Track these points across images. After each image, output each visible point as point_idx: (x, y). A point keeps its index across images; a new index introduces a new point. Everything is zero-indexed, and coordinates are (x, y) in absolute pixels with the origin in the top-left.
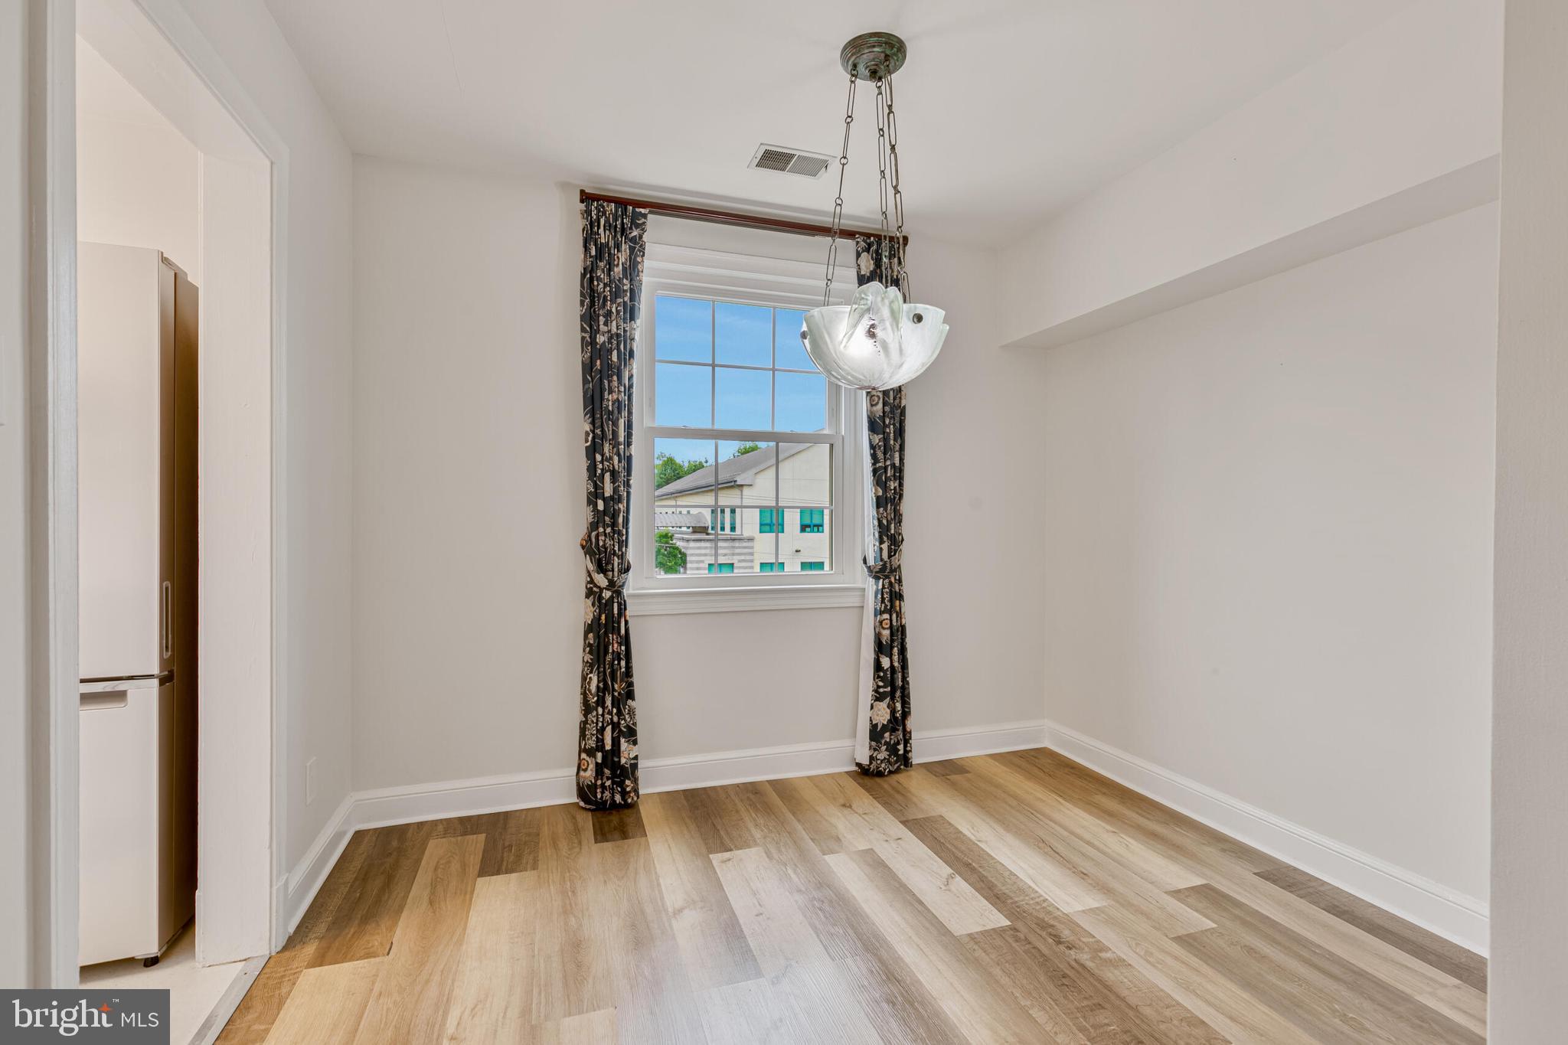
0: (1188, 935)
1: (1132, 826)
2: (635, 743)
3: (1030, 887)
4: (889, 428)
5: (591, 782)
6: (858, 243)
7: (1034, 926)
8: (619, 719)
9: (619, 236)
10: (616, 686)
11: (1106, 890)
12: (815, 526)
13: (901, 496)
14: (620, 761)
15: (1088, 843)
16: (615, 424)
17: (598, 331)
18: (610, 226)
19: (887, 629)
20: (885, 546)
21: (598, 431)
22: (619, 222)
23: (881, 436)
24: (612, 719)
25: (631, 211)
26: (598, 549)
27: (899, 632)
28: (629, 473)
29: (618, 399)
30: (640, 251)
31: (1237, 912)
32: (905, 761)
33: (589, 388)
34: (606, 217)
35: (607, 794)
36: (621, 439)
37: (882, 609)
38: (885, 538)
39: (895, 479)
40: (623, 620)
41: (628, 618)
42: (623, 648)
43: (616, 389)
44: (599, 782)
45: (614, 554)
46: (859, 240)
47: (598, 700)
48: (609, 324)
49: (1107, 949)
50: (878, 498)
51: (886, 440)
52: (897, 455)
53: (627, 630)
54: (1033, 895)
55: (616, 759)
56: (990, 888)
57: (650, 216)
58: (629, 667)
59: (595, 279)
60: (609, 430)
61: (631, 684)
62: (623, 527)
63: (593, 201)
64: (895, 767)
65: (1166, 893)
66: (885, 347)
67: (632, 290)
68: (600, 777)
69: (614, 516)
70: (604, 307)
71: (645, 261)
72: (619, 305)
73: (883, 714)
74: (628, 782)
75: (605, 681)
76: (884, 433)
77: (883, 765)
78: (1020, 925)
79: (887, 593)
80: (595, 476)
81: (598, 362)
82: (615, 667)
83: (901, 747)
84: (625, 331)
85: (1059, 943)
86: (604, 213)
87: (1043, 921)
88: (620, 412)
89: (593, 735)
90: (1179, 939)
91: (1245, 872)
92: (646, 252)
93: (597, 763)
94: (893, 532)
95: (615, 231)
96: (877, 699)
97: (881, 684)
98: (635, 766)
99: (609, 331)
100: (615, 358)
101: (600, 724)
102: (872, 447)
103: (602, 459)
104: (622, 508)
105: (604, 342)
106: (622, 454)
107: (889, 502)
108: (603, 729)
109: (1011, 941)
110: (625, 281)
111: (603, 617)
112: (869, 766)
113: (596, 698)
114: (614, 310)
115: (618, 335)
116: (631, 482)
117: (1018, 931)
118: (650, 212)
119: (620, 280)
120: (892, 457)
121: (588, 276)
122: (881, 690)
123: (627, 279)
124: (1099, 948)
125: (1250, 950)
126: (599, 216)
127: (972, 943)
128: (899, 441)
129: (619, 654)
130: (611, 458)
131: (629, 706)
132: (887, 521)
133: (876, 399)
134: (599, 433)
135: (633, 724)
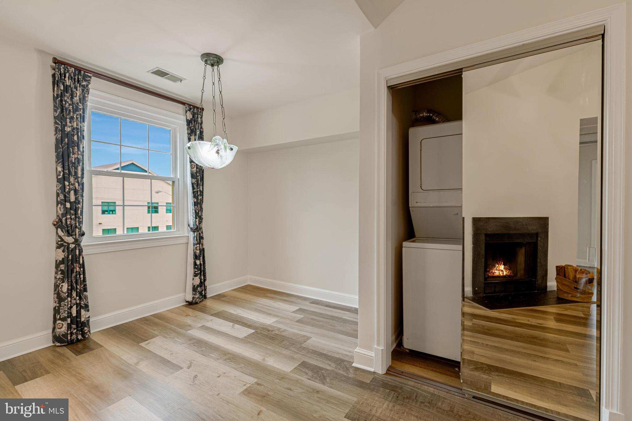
0: (299, 320)
1: (279, 300)
2: (88, 311)
3: (257, 321)
4: (199, 177)
5: (65, 332)
6: (186, 107)
7: (261, 329)
8: (80, 301)
9: (76, 83)
10: (78, 287)
11: (277, 316)
12: (110, 211)
13: (203, 201)
14: (81, 320)
15: (269, 306)
16: (76, 168)
17: (66, 125)
18: (72, 78)
19: (199, 250)
20: (197, 220)
21: (67, 171)
22: (76, 77)
23: (196, 180)
24: (76, 302)
25: (83, 74)
26: (67, 226)
27: (202, 251)
28: (83, 192)
29: (77, 157)
30: (87, 92)
31: (307, 312)
32: (205, 297)
33: (61, 151)
34: (69, 73)
35: (74, 336)
36: (80, 175)
37: (197, 243)
38: (197, 217)
39: (201, 196)
40: (81, 257)
41: (83, 256)
42: (82, 269)
43: (77, 153)
44: (69, 332)
45: (76, 227)
46: (186, 106)
47: (68, 295)
48: (72, 123)
49: (281, 329)
50: (195, 202)
51: (197, 181)
52: (201, 187)
53: (83, 261)
54: (258, 323)
55: (78, 320)
56: (246, 324)
57: (93, 78)
58: (84, 278)
59: (64, 101)
60: (73, 171)
61: (85, 285)
62: (81, 215)
63: (62, 64)
64: (202, 300)
65: (291, 312)
66: (221, 157)
67: (83, 109)
68: (69, 330)
69: (76, 210)
70: (69, 115)
71: (89, 96)
72: (77, 115)
73: (197, 281)
74: (86, 328)
75: (72, 285)
76: (197, 178)
77: (198, 300)
78: (258, 330)
79: (198, 237)
80: (65, 192)
81: (66, 140)
82: (78, 278)
83: (203, 292)
84: (81, 127)
85: (269, 331)
86: (68, 71)
87: (263, 327)
88: (79, 163)
89: (66, 311)
90: (297, 321)
91: (307, 303)
92: (90, 92)
93: (68, 324)
94: (200, 215)
95: (75, 81)
96: (195, 276)
97: (196, 270)
98: (88, 321)
99: (72, 126)
100: (75, 138)
101: (69, 305)
102: (193, 184)
103: (69, 184)
104: (80, 207)
105: (70, 131)
106: (80, 182)
107: (198, 204)
108: (71, 307)
109: (257, 335)
110: (80, 104)
111: (70, 256)
112: (192, 301)
113: (67, 294)
114: (75, 117)
115: (77, 129)
116: (84, 195)
117: (257, 332)
118: (93, 76)
119: (78, 103)
120: (200, 188)
121: (60, 99)
122: (197, 272)
123: (81, 103)
124: (279, 329)
125: (312, 319)
126: (65, 72)
127: (246, 339)
128: (202, 182)
129: (79, 272)
130: (74, 184)
131: (85, 295)
132: (198, 210)
133: (194, 166)
134: (67, 172)
135: (87, 303)
